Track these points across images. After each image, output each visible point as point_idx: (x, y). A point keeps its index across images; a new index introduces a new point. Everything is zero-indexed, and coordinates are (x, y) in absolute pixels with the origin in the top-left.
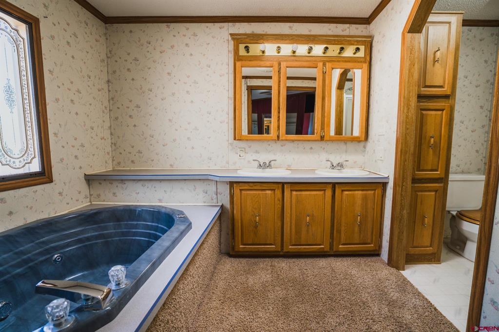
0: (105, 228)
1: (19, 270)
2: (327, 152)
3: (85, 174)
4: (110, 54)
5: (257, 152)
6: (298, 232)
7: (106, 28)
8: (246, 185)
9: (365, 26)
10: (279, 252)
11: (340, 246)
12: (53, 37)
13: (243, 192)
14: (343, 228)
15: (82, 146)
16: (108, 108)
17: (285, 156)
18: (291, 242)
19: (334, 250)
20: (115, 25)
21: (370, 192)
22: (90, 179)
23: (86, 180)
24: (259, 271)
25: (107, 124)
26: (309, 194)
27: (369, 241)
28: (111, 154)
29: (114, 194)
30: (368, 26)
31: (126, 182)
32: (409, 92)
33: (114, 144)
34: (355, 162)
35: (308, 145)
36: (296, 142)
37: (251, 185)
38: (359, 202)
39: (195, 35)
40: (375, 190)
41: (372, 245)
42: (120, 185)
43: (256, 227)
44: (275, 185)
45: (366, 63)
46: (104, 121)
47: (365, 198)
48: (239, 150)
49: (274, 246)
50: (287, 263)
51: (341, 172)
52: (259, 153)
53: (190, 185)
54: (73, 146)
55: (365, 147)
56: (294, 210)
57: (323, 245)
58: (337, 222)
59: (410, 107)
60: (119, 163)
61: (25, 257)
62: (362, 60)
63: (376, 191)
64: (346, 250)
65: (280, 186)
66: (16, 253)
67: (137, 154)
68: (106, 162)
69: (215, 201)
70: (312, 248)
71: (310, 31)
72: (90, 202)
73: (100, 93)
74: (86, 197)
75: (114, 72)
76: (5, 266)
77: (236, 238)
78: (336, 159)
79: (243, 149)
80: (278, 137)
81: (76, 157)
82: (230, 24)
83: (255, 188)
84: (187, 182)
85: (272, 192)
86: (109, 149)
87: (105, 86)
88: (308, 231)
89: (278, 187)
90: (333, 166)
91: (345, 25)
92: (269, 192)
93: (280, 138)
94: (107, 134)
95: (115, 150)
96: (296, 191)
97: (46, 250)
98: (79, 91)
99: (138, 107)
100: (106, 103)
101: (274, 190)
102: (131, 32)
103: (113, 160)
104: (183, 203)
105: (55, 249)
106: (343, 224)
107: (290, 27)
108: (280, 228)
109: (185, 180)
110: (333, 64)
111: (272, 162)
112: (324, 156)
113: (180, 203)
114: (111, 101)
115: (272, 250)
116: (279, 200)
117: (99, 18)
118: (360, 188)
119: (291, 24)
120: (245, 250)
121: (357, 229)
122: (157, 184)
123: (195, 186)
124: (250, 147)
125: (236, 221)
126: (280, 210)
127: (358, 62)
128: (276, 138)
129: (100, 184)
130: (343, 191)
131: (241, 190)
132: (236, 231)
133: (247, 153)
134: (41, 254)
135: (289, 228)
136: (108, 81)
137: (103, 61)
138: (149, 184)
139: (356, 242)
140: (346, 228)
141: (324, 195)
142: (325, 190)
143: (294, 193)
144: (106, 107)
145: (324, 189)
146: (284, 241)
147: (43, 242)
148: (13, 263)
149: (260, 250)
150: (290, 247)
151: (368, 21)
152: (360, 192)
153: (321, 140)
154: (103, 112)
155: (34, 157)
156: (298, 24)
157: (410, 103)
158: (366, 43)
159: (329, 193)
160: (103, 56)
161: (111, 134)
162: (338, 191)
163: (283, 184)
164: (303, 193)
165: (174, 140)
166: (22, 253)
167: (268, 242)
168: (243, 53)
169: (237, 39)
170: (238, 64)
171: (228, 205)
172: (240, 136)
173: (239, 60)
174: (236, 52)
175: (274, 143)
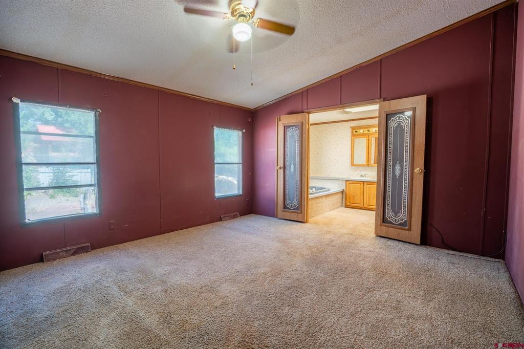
5: (361, 171)
10: (362, 207)
18: (366, 204)
39: (338, 127)
43: (354, 197)
44: (361, 182)
48: (354, 169)
69: (341, 187)
77: (347, 201)
80: (368, 165)
92: (359, 185)
101: (361, 184)
108: (362, 199)
111: (366, 175)
115: (360, 206)
116: (362, 188)
120: (350, 205)
124: (358, 168)
125: (347, 194)
126: (363, 191)
131: (349, 183)
132: (347, 197)
133: (357, 171)
135: (365, 199)
143: (368, 185)
146: (364, 203)
149: (355, 206)
150: (366, 206)
163: (364, 182)
167: (358, 203)
168: (355, 133)
169: (353, 128)
170: (353, 137)
171: (345, 189)
172: (353, 164)
173: (354, 136)
174: (352, 133)
175: (367, 167)
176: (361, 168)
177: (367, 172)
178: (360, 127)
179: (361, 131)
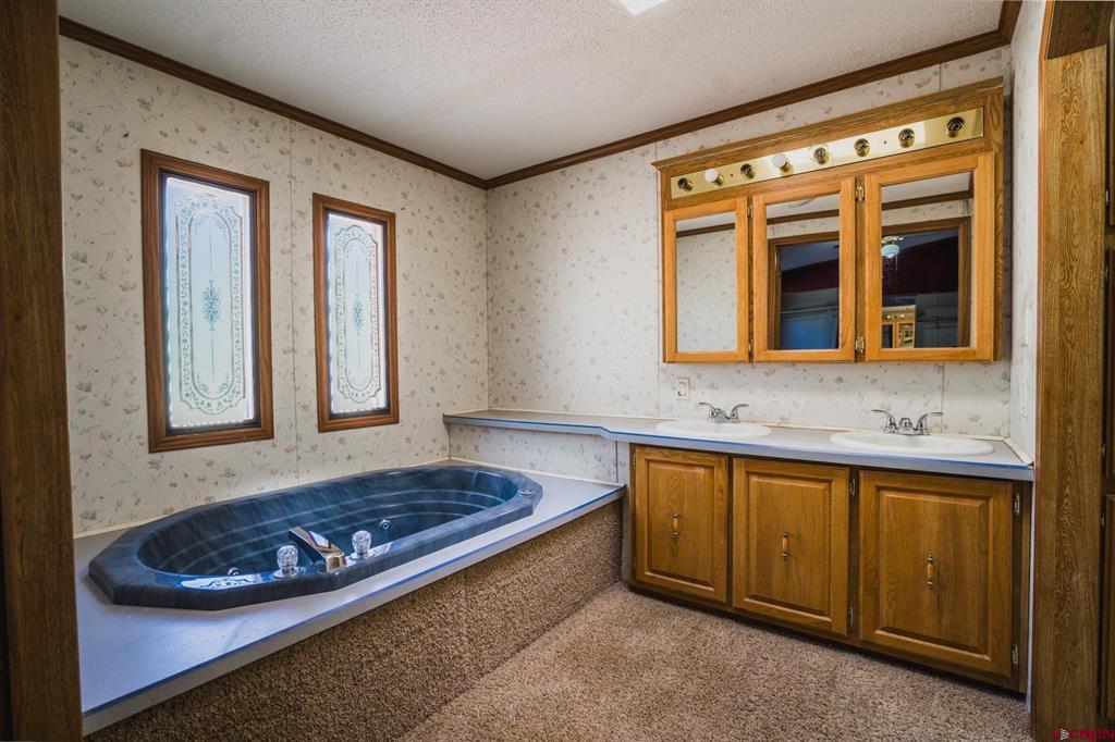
0: (446, 497)
1: (342, 528)
2: (882, 389)
3: (444, 416)
4: (490, 234)
5: (713, 387)
6: (764, 569)
7: (487, 197)
8: (657, 451)
9: (992, 52)
10: (722, 604)
11: (879, 632)
12: (410, 231)
13: (652, 465)
14: (884, 587)
15: (443, 373)
16: (485, 315)
17: (774, 396)
18: (748, 588)
19: (861, 637)
20: (497, 189)
21: (967, 503)
22: (450, 423)
23: (445, 423)
24: (662, 630)
25: (484, 338)
26: (790, 487)
27: (973, 642)
28: (486, 386)
29: (476, 447)
30: (1002, 50)
31: (491, 431)
32: (1069, 222)
33: (492, 369)
34: (975, 419)
35: (830, 373)
36: (799, 366)
37: (666, 452)
38: (931, 525)
39: (602, 177)
40: (987, 499)
41: (987, 658)
42: (483, 435)
43: (675, 539)
44: (713, 459)
45: (987, 149)
46: (477, 335)
47: (951, 519)
48: (678, 381)
49: (712, 589)
50: (732, 633)
51: (915, 444)
52: (717, 389)
53: (575, 443)
54: (429, 374)
55: (1007, 377)
56: (754, 518)
57: (828, 616)
58: (865, 567)
59: (1074, 264)
60: (497, 400)
61: (350, 513)
62: (975, 145)
63: (991, 502)
64: (898, 646)
65: (723, 460)
66: (342, 507)
67: (519, 386)
68: (478, 398)
69: (614, 477)
70: (803, 616)
71: (828, 111)
72: (450, 456)
73: (473, 293)
74: (444, 449)
75: (494, 259)
76: (330, 519)
77: (639, 556)
78: (908, 407)
79: (686, 381)
80: (751, 355)
81: (432, 389)
82: (660, 143)
83: (673, 459)
84: (571, 438)
85: (708, 471)
86: (484, 377)
87: (482, 283)
88: (787, 571)
89: (720, 462)
90: (892, 424)
91: (926, 69)
92: (700, 471)
93: (756, 358)
94: (482, 354)
95: (492, 379)
96: (761, 475)
97: (373, 511)
98: (442, 297)
99: (522, 309)
100: (483, 307)
101: (712, 468)
102: (515, 194)
103: (490, 395)
104: (564, 474)
105: (385, 512)
106: (884, 574)
107: (779, 116)
108: (725, 553)
109: (568, 434)
110: (882, 176)
111: (740, 409)
112: (876, 399)
113: (559, 472)
114: (490, 304)
115: (708, 596)
116: (721, 491)
117: (475, 185)
118: (932, 489)
119: (781, 110)
120: (654, 583)
121: (927, 597)
122: (528, 437)
123: (581, 446)
124: (699, 376)
125: (638, 520)
126: (724, 511)
127: (963, 154)
128: (746, 358)
129: (461, 430)
130: (879, 488)
131: (648, 461)
132: (638, 540)
133: (694, 388)
134: (367, 514)
135: (743, 557)
136: (487, 274)
137: (481, 245)
138: (518, 437)
139: (925, 632)
140: (893, 587)
141: (827, 493)
142: (830, 482)
143: (754, 479)
144: (481, 314)
145: (830, 478)
146: (734, 584)
147: (372, 500)
148: (337, 517)
149: (684, 590)
150: (747, 600)
151: (1001, 37)
152: (934, 499)
153: (856, 361)
154: (478, 321)
155: (379, 389)
156: (797, 104)
157: (1076, 252)
158: (989, 98)
159: (840, 489)
160: (481, 238)
161: (489, 354)
162: (866, 489)
163: (730, 457)
164: (776, 482)
165: (572, 363)
166: (348, 508)
167: (699, 578)
168: (677, 192)
169: (667, 169)
170: (669, 216)
171: (629, 485)
172: (672, 354)
173: (670, 208)
174: (666, 193)
175: (746, 369)
176: (711, 374)
177: (741, 397)
178: (702, 160)
179: (710, 175)
